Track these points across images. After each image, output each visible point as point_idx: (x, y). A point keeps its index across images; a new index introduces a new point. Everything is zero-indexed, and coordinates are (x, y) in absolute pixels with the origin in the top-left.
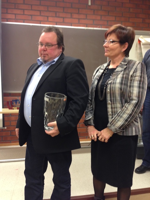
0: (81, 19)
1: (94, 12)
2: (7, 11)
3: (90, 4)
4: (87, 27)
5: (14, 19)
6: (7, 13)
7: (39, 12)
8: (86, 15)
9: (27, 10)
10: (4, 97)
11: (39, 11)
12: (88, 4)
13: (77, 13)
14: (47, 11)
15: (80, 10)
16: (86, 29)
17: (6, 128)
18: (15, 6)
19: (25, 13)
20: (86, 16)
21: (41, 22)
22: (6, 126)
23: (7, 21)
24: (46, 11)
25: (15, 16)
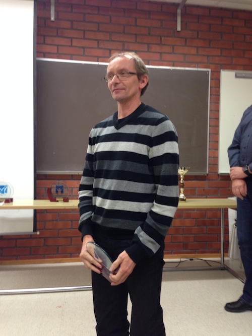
0: (164, 53)
1: (186, 41)
2: (44, 40)
3: (179, 28)
4: (174, 66)
5: (56, 53)
6: (44, 43)
7: (96, 42)
8: (173, 46)
9: (77, 38)
10: (38, 181)
11: (96, 40)
12: (177, 29)
13: (158, 44)
14: (109, 41)
15: (162, 38)
16: (173, 70)
17: (38, 233)
18: (57, 32)
19: (73, 44)
20: (173, 49)
21: (100, 59)
22: (39, 230)
23: (45, 57)
24: (107, 40)
25: (58, 48)
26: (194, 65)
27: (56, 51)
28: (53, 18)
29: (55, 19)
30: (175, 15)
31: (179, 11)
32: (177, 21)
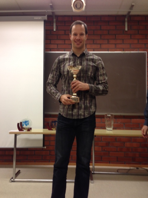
0: (118, 44)
1: (131, 36)
2: (50, 42)
3: (126, 29)
4: (124, 51)
5: (57, 49)
6: (50, 44)
8: (123, 40)
10: (45, 118)
12: (125, 30)
13: (114, 39)
15: (116, 35)
16: (123, 53)
17: (45, 147)
18: (57, 37)
19: (66, 43)
23: (50, 51)
25: (57, 45)
26: (136, 50)
27: (56, 47)
28: (55, 30)
29: (56, 30)
30: (124, 22)
31: (126, 19)
32: (125, 25)
